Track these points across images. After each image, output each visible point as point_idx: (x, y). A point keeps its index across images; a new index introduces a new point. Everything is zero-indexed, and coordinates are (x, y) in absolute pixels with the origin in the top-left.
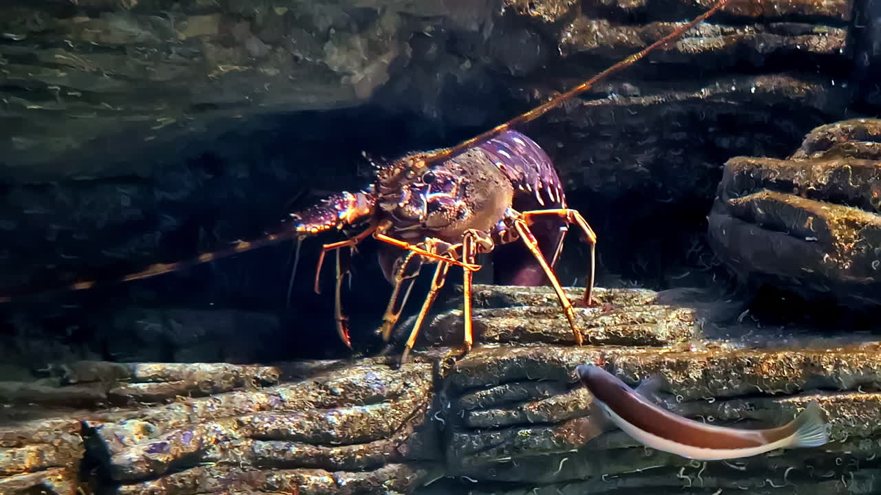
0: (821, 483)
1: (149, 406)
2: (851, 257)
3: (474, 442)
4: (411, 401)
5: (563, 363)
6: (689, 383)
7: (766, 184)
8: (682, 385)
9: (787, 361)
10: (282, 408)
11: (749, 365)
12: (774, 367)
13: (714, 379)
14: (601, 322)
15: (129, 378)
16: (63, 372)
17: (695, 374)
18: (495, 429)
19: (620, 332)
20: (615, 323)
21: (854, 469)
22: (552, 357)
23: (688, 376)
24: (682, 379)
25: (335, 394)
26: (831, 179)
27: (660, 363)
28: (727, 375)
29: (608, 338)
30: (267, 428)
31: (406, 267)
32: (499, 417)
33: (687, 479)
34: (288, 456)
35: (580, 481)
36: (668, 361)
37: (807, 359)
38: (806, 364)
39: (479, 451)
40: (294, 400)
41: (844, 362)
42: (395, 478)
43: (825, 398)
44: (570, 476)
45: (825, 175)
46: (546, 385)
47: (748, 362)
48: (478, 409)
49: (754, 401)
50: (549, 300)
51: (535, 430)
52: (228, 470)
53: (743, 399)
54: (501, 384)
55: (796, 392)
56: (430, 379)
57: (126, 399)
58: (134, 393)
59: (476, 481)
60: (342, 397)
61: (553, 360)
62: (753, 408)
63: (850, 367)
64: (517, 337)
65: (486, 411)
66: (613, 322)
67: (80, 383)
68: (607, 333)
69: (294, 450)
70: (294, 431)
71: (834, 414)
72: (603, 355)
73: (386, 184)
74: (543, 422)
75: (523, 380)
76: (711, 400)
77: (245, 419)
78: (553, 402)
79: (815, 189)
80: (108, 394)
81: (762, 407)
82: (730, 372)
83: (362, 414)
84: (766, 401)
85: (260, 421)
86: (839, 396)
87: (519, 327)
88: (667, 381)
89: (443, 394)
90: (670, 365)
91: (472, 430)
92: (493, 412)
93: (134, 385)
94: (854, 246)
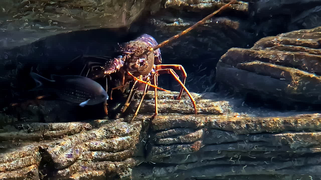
0: (284, 163)
1: (55, 139)
2: (297, 86)
3: (160, 150)
4: (136, 135)
5: (195, 121)
6: (241, 129)
7: (258, 59)
8: (239, 129)
9: (278, 121)
10: (96, 139)
11: (264, 123)
12: (273, 123)
13: (251, 127)
14: (198, 106)
15: (50, 129)
16: (28, 127)
17: (244, 126)
18: (168, 145)
19: (207, 110)
20: (203, 106)
21: (296, 158)
22: (191, 119)
23: (241, 126)
24: (239, 127)
25: (113, 133)
26: (286, 59)
27: (230, 122)
28: (256, 126)
29: (202, 112)
30: (95, 147)
31: (135, 86)
32: (170, 141)
33: (233, 162)
34: (102, 157)
35: (193, 162)
36: (232, 121)
37: (285, 121)
38: (285, 122)
39: (162, 153)
40: (99, 135)
41: (299, 122)
42: (130, 163)
43: (292, 134)
44: (190, 161)
45: (283, 57)
46: (188, 129)
47: (263, 122)
48: (162, 138)
49: (265, 135)
50: (165, 96)
51: (184, 145)
52: (84, 163)
53: (260, 134)
54: (171, 129)
55: (280, 132)
56: (141, 127)
57: (49, 137)
58: (51, 135)
59: (155, 163)
60: (115, 134)
61: (192, 121)
62: (264, 137)
63: (301, 124)
64: (168, 111)
65: (165, 138)
66: (202, 106)
67: (35, 131)
68: (202, 110)
69: (104, 154)
70: (103, 148)
71: (295, 140)
72: (206, 119)
73: (137, 56)
74: (187, 143)
75: (179, 127)
76: (248, 134)
77: (87, 143)
78: (191, 136)
79: (279, 61)
80: (43, 135)
81: (268, 137)
82: (257, 125)
83: (123, 140)
84: (270, 135)
85: (92, 144)
86: (297, 133)
87: (168, 107)
88: (232, 128)
89: (145, 132)
90: (234, 122)
91: (159, 145)
92: (168, 139)
93: (51, 132)
94: (298, 82)
